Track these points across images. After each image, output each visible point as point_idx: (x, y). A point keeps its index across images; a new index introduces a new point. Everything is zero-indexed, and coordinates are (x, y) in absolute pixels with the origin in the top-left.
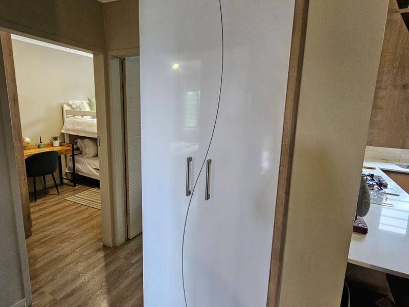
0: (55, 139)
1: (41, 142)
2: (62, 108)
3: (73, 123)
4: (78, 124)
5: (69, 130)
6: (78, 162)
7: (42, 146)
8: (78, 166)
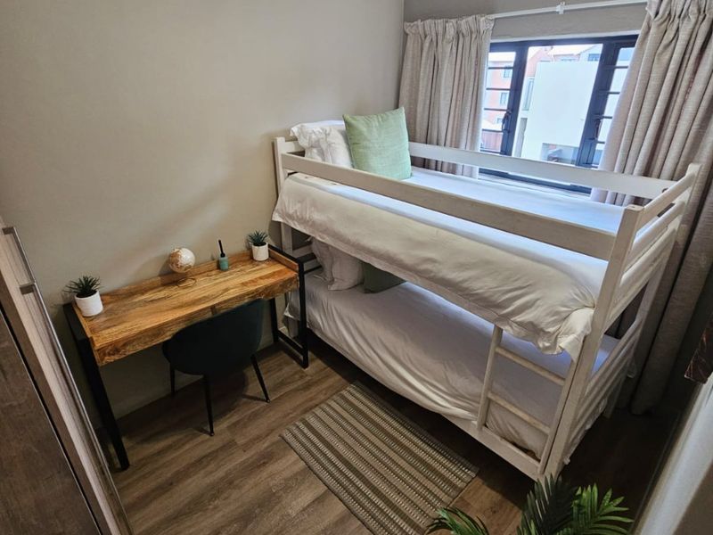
0: (258, 241)
1: (223, 255)
2: (273, 146)
3: (301, 198)
4: (316, 205)
5: (290, 217)
6: (314, 300)
7: (225, 265)
8: (315, 315)
